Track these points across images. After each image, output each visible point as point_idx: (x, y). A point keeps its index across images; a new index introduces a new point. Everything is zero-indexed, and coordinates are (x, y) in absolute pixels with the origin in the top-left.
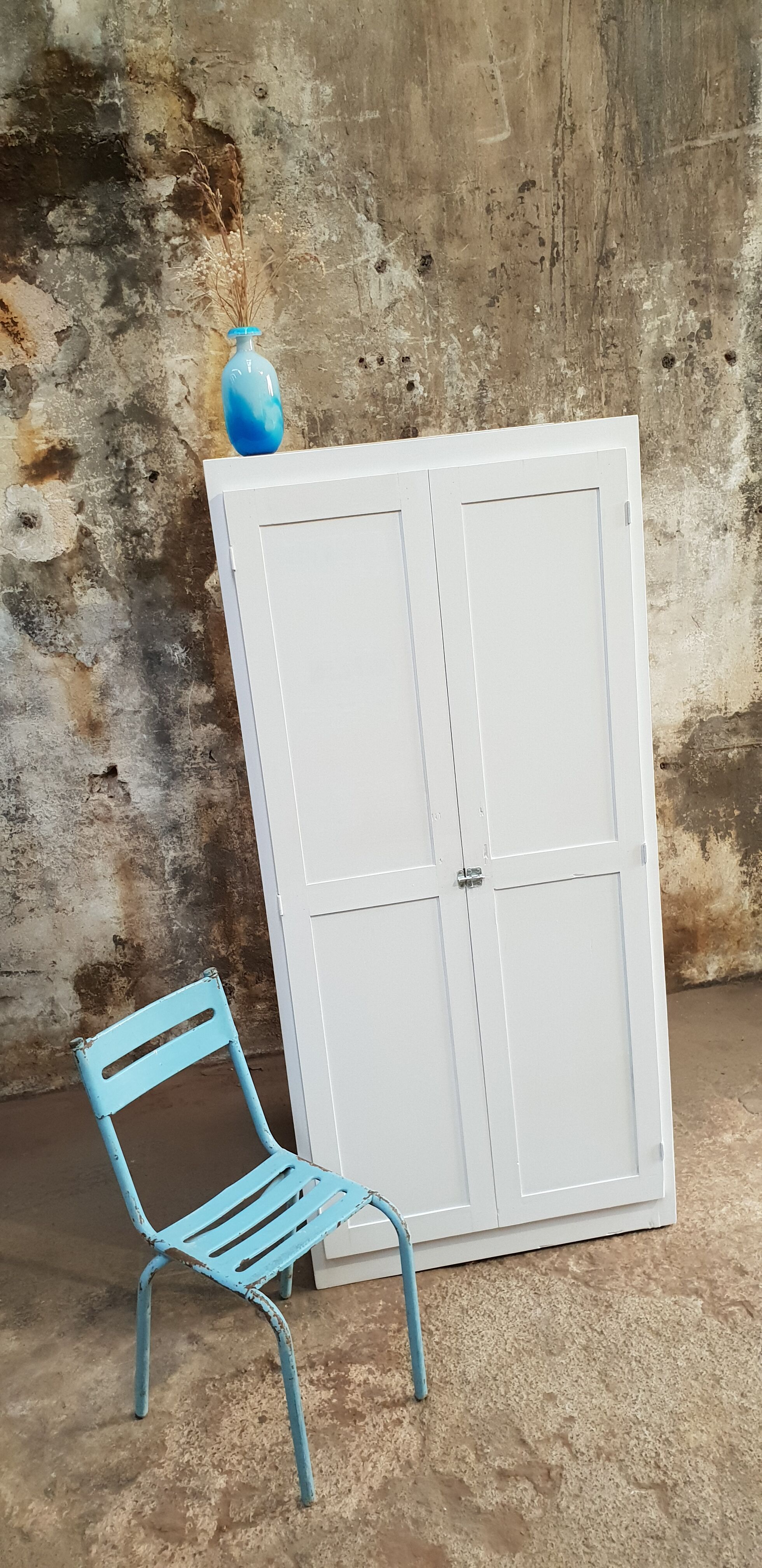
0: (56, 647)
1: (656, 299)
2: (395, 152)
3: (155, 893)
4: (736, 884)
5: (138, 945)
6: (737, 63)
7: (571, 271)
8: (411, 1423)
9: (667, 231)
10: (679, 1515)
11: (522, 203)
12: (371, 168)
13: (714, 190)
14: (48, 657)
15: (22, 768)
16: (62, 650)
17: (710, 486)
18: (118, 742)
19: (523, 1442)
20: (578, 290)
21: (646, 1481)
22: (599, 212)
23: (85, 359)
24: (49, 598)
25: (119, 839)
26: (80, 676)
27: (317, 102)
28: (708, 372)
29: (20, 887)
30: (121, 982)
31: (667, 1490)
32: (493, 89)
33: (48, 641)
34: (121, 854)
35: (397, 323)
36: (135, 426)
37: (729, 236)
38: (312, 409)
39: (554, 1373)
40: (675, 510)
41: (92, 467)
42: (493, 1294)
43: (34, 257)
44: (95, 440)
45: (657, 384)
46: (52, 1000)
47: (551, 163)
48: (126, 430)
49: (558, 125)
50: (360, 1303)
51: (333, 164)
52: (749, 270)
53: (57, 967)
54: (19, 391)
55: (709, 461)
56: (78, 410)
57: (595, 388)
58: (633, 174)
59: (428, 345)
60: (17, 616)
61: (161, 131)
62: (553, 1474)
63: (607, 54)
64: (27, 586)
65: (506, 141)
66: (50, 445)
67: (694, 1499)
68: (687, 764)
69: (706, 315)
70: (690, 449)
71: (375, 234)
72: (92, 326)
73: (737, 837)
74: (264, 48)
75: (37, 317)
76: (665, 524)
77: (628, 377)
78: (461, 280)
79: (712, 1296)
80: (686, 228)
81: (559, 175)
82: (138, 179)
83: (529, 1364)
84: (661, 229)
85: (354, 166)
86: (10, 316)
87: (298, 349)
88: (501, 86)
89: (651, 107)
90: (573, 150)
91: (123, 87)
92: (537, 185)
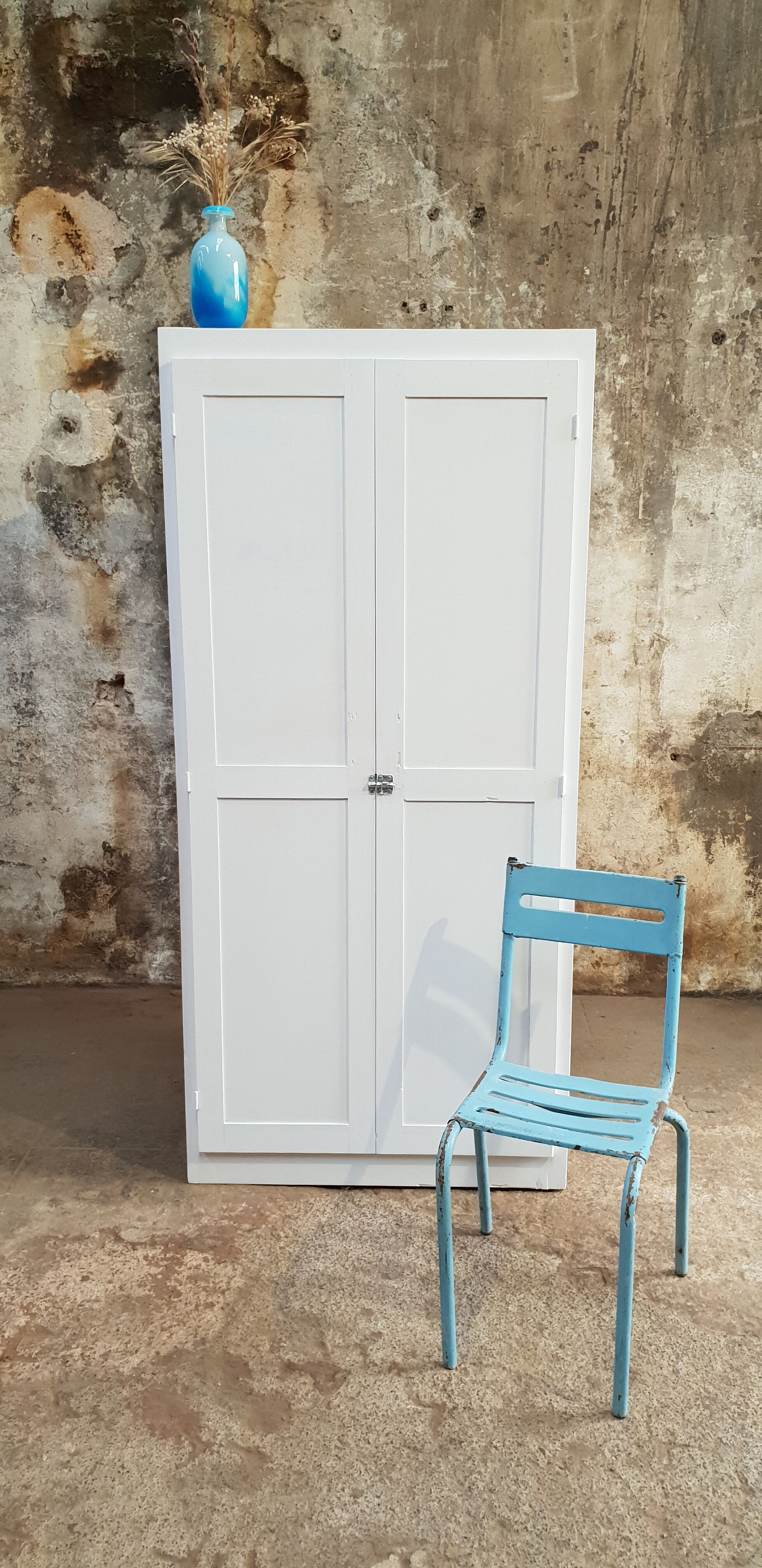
0: (81, 550)
1: (712, 273)
2: (460, 103)
3: (148, 806)
4: (740, 893)
5: (126, 855)
7: (626, 236)
8: (222, 1308)
9: (731, 204)
10: (445, 1434)
11: (582, 163)
12: (434, 116)
14: (72, 560)
15: (36, 664)
16: (86, 554)
18: (129, 652)
19: (323, 1345)
20: (631, 255)
21: (427, 1400)
22: (661, 179)
23: (139, 276)
24: (80, 502)
25: (118, 747)
26: (100, 582)
27: (388, 47)
28: (760, 353)
29: (21, 780)
30: (105, 889)
31: (444, 1411)
32: (565, 47)
33: (73, 544)
34: (119, 763)
35: (443, 272)
39: (381, 1293)
40: (712, 491)
41: (134, 381)
42: (355, 1217)
43: (104, 175)
44: (140, 355)
45: (705, 360)
46: (38, 896)
47: (616, 126)
49: (627, 88)
50: (224, 1201)
51: (397, 109)
53: (46, 864)
54: (75, 301)
55: (752, 444)
56: (127, 324)
57: (639, 357)
58: (701, 144)
59: (472, 296)
60: (48, 516)
61: (235, 64)
62: (338, 1376)
63: (685, 20)
64: (60, 488)
65: (573, 100)
66: (98, 355)
67: (468, 1423)
68: (698, 758)
70: (733, 429)
71: (431, 182)
72: (149, 246)
73: (746, 844)
75: (99, 232)
76: (699, 504)
77: (675, 349)
78: (512, 235)
79: (573, 1257)
80: (751, 203)
81: (623, 138)
83: (361, 1282)
84: (725, 201)
85: (417, 112)
86: (74, 229)
87: (344, 287)
88: (572, 44)
89: (727, 77)
90: (640, 113)
91: (204, 19)
92: (600, 146)
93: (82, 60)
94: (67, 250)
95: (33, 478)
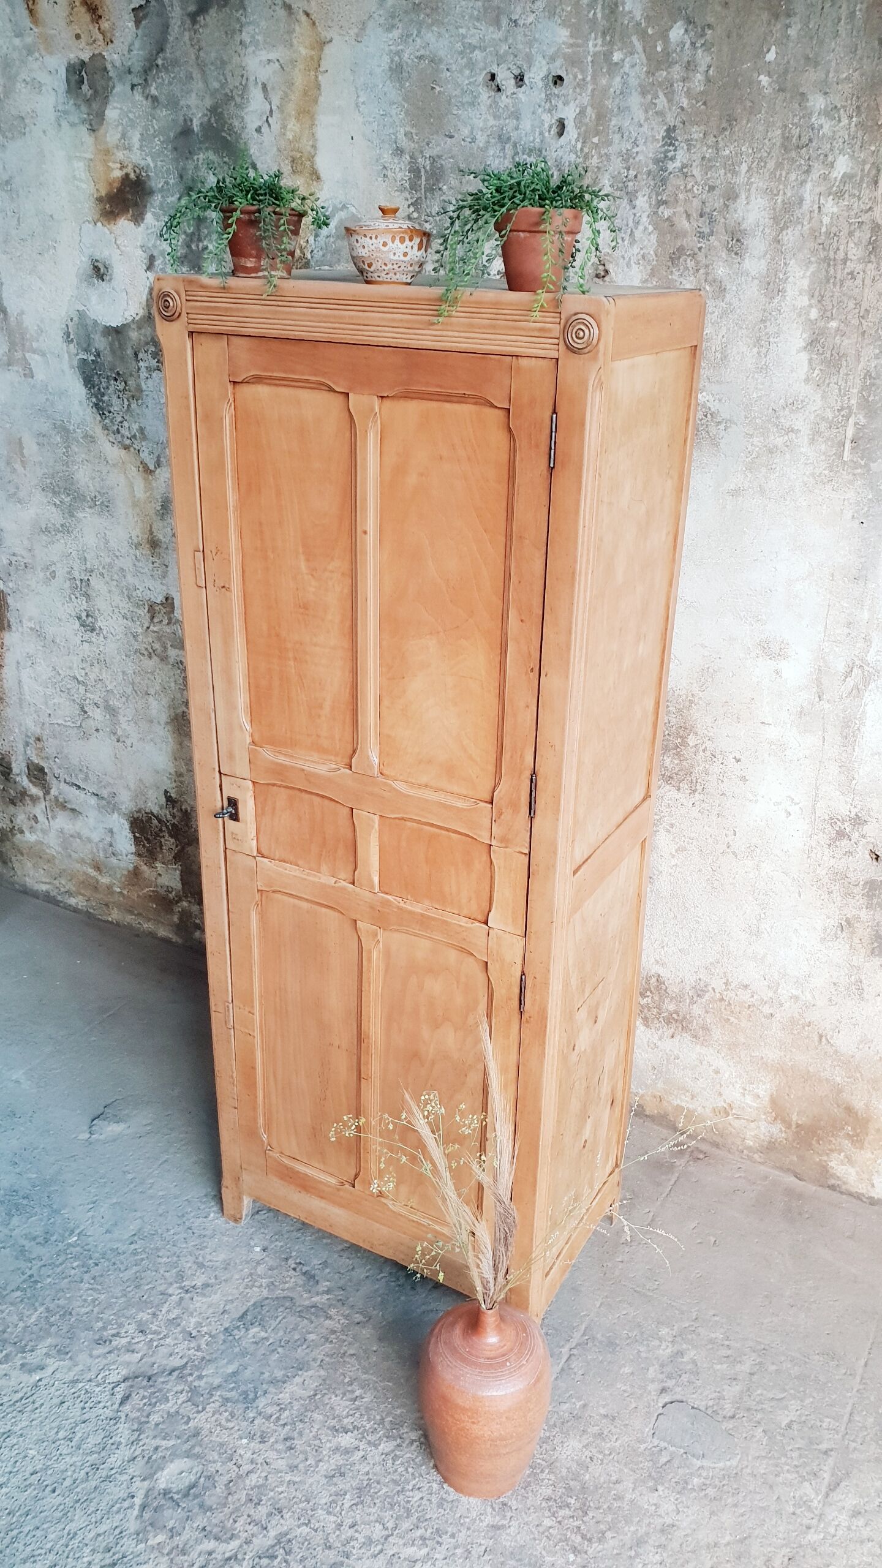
0: (123, 436)
14: (115, 446)
15: (92, 571)
16: (128, 442)
18: (175, 570)
23: (162, 50)
24: (118, 374)
26: (144, 479)
29: (88, 701)
30: (170, 842)
33: (115, 428)
36: (211, 156)
38: (417, 154)
41: (164, 209)
44: (168, 171)
46: (111, 832)
48: (201, 161)
53: (116, 799)
54: (96, 92)
56: (153, 127)
59: (595, 54)
60: (90, 389)
64: (98, 355)
66: (125, 171)
94: (83, 17)
95: (72, 340)
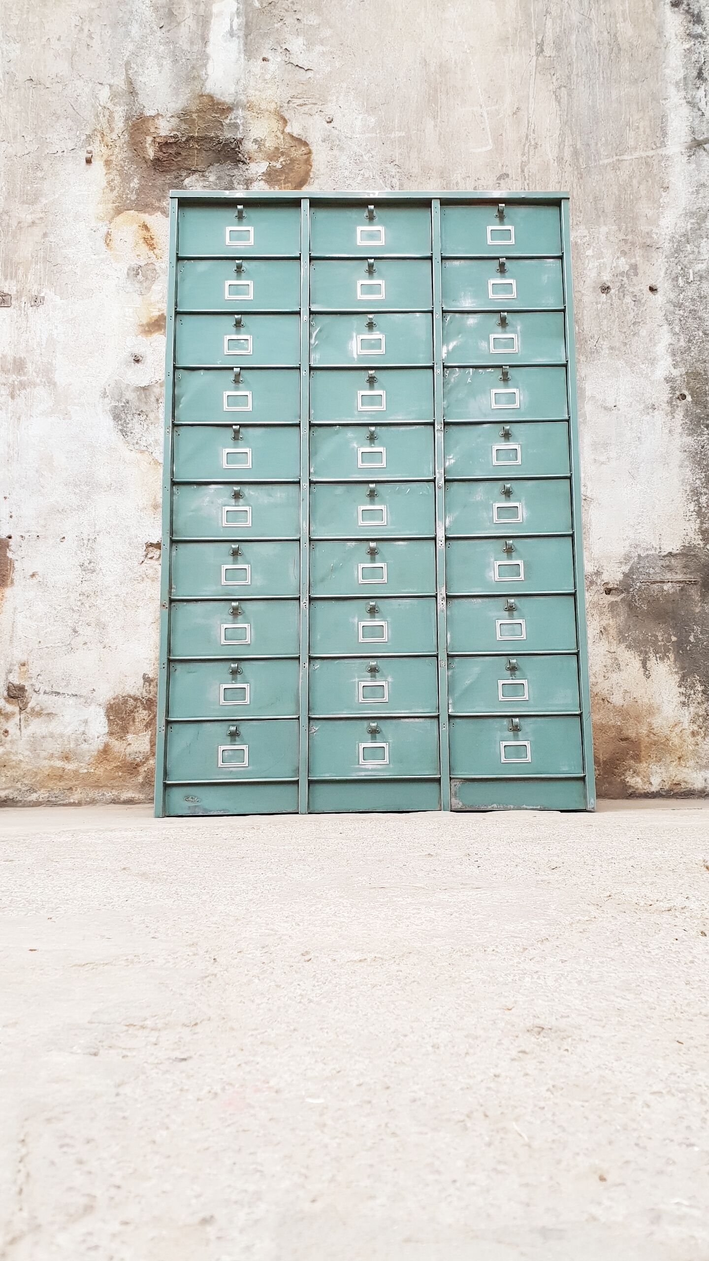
0: (140, 446)
1: (595, 249)
2: (414, 155)
4: (675, 704)
6: (651, 113)
9: (603, 208)
11: (499, 186)
12: (397, 163)
13: (637, 185)
14: (133, 453)
15: (100, 532)
17: (640, 376)
27: (365, 125)
28: (636, 298)
32: (482, 123)
37: (650, 213)
40: (613, 391)
45: (597, 303)
46: (86, 722)
47: (520, 165)
49: (525, 144)
52: (666, 234)
53: (95, 694)
54: (147, 279)
55: (638, 358)
58: (578, 173)
60: (118, 422)
61: (263, 138)
63: (559, 106)
64: (127, 402)
65: (489, 151)
66: (161, 312)
68: (627, 591)
69: (633, 261)
70: (623, 349)
73: (675, 661)
74: (334, 97)
76: (604, 401)
80: (617, 207)
81: (526, 170)
82: (244, 163)
84: (599, 206)
85: (386, 161)
86: (150, 234)
88: (486, 121)
89: (590, 136)
90: (536, 157)
91: (243, 114)
92: (510, 176)
93: (162, 138)
94: (144, 248)
95: (108, 396)
